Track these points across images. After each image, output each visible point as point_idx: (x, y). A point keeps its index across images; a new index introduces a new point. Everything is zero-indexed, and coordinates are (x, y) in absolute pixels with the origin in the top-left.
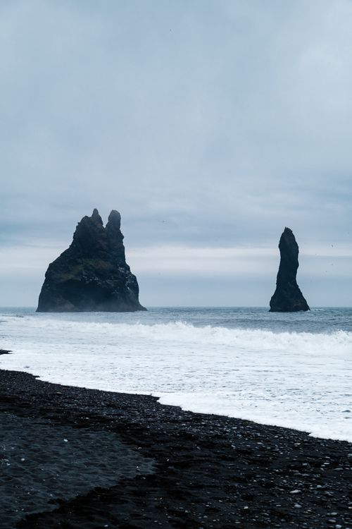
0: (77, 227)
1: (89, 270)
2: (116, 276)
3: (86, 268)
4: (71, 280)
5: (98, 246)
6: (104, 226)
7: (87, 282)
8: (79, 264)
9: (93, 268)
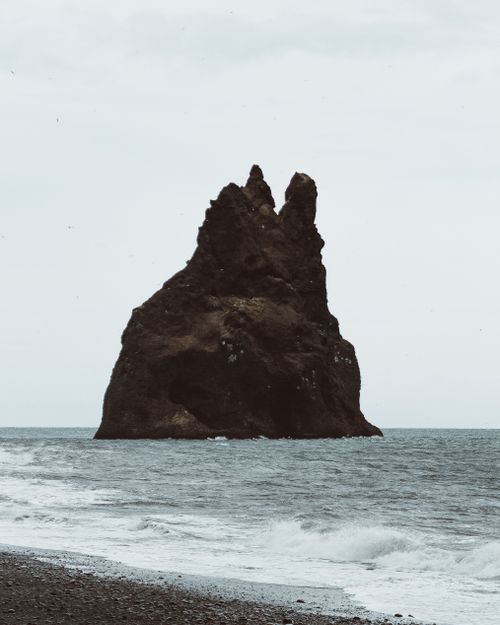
0: (208, 212)
1: (238, 325)
2: (308, 341)
3: (230, 321)
4: (192, 350)
5: (260, 263)
6: (277, 210)
7: (233, 358)
8: (212, 309)
9: (249, 320)
